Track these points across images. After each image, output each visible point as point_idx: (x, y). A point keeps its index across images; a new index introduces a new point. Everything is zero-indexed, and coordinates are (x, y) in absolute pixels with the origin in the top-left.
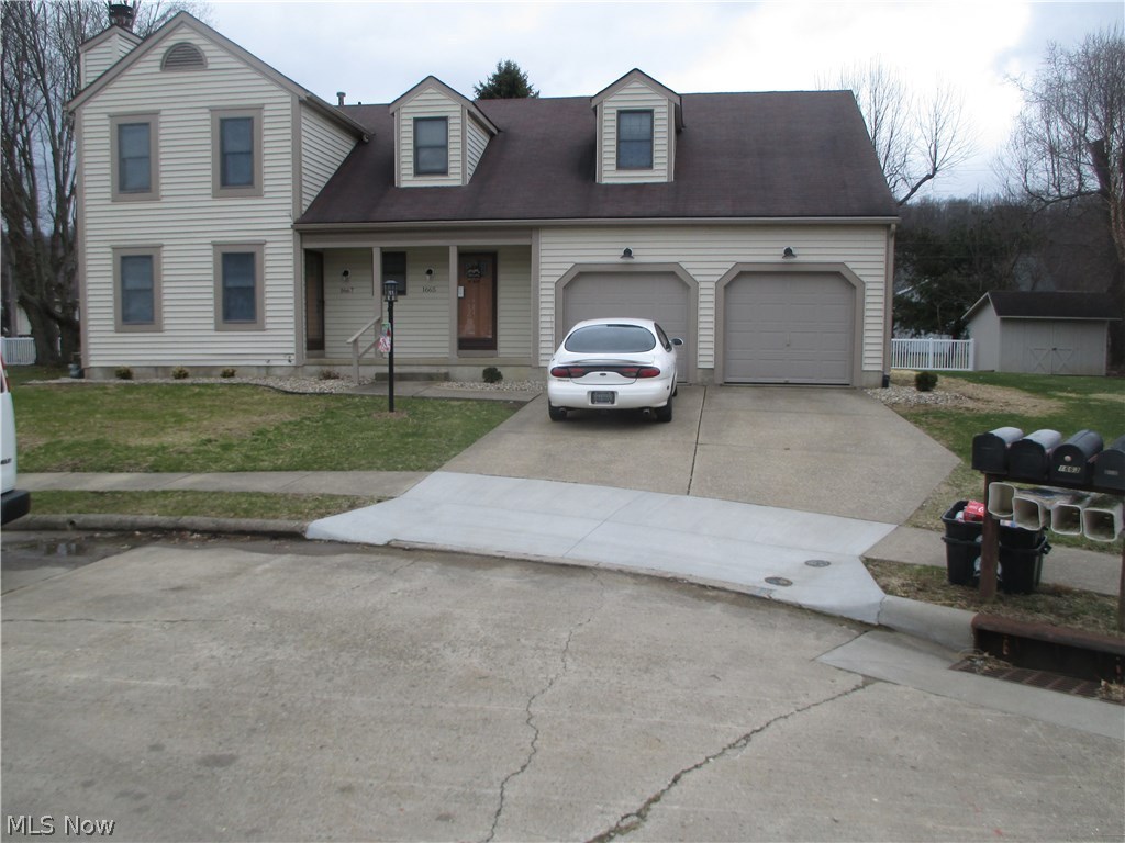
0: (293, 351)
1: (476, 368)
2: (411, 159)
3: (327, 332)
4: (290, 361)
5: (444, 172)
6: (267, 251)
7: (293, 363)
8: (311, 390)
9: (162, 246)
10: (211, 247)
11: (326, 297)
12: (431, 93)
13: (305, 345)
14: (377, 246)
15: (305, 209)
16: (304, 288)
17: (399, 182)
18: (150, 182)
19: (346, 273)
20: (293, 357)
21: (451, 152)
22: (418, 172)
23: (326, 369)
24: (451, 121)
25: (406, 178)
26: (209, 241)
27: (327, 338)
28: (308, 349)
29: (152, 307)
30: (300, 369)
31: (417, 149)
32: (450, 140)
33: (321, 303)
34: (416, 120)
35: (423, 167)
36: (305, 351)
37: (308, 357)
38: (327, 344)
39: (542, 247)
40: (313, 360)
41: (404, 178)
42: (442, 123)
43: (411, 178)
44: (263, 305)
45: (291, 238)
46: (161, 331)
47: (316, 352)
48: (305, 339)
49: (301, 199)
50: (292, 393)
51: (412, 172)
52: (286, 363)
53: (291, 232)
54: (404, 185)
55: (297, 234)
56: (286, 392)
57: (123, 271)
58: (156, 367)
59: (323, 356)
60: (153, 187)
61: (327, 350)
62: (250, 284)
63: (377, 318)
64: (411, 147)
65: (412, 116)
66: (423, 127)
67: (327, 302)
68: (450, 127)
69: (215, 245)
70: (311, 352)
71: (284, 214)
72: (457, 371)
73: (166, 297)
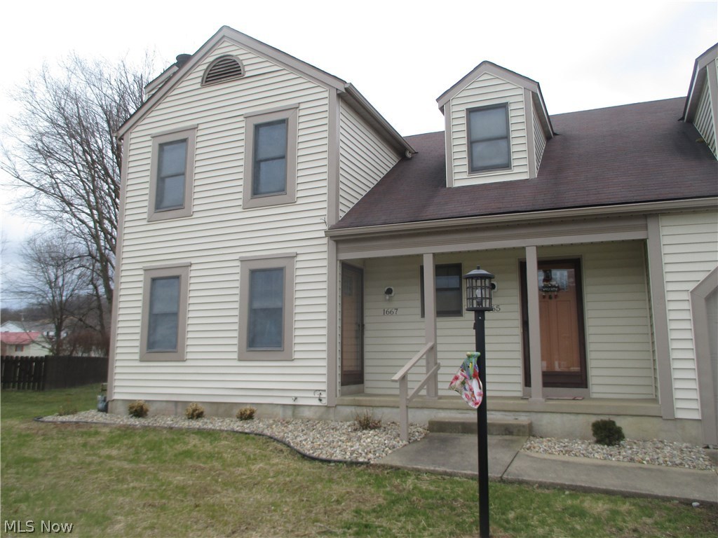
0: (324, 387)
1: (573, 417)
2: (465, 155)
3: (367, 363)
4: (320, 400)
5: (507, 166)
6: (298, 265)
7: (325, 402)
8: (338, 456)
9: (191, 265)
10: (238, 263)
11: (366, 320)
12: (486, 79)
13: (339, 380)
14: (428, 252)
15: (342, 215)
16: (339, 309)
17: (451, 182)
18: (183, 199)
19: (389, 291)
20: (324, 395)
21: (513, 142)
22: (473, 169)
23: (364, 411)
24: (511, 107)
25: (459, 176)
26: (237, 256)
27: (367, 370)
28: (344, 383)
29: (176, 334)
30: (332, 410)
31: (471, 143)
32: (512, 128)
33: (361, 327)
34: (470, 111)
35: (479, 163)
36: (339, 388)
37: (343, 394)
38: (367, 377)
39: (665, 240)
40: (348, 399)
41: (457, 177)
42: (501, 112)
43: (465, 176)
44: (292, 329)
45: (325, 248)
46: (185, 361)
47: (353, 387)
48: (339, 372)
49: (337, 203)
50: (312, 459)
51: (466, 169)
52: (316, 402)
53: (325, 241)
54: (457, 184)
55: (332, 243)
56: (305, 457)
57: (152, 294)
58: (176, 403)
59: (361, 392)
60: (186, 204)
61: (367, 384)
62: (279, 304)
63: (430, 344)
64: (465, 141)
65: (464, 107)
66: (477, 117)
67: (367, 326)
68: (511, 114)
69: (242, 261)
70: (346, 388)
71: (318, 220)
72: (545, 422)
73: (190, 321)
